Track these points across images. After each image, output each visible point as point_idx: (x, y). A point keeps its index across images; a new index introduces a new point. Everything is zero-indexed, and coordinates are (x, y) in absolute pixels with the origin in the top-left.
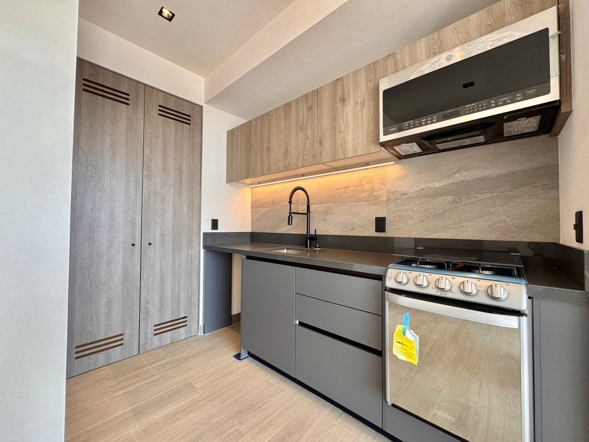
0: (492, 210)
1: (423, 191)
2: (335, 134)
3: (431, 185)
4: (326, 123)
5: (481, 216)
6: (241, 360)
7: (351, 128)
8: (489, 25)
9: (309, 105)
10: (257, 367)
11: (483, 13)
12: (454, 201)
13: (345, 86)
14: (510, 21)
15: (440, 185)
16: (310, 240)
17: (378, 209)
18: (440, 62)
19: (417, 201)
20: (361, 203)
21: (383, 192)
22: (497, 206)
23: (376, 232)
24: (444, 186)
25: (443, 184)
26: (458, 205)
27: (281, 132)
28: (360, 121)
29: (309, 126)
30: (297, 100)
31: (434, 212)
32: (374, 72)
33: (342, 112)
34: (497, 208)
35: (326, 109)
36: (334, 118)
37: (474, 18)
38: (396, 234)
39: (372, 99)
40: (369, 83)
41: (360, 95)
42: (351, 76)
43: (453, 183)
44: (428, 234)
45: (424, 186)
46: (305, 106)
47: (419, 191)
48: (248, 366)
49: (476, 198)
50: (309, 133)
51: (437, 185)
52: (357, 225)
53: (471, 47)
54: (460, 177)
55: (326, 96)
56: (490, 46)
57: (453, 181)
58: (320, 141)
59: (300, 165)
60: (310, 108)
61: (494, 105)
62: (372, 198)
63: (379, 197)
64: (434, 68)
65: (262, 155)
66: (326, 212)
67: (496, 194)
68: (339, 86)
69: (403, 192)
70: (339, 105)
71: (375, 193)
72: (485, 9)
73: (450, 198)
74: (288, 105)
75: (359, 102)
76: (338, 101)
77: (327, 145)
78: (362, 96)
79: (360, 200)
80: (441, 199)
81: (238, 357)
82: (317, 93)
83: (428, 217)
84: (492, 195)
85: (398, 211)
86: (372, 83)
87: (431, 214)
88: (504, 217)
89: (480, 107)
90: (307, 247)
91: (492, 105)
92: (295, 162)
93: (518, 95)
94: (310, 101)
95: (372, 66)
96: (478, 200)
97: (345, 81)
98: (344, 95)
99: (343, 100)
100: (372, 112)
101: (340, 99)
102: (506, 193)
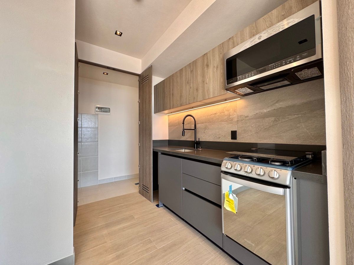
0: (298, 125)
1: (257, 115)
2: (204, 85)
3: (262, 111)
4: (200, 79)
5: (291, 130)
6: (159, 207)
7: (212, 81)
8: (283, 15)
9: (191, 70)
10: (166, 211)
11: (280, 8)
12: (275, 120)
13: (208, 57)
14: (295, 11)
15: (267, 111)
16: (196, 144)
17: (232, 126)
18: (255, 40)
19: (254, 121)
20: (223, 123)
21: (235, 116)
22: (301, 123)
23: (231, 139)
24: (269, 111)
25: (268, 110)
26: (277, 123)
27: (178, 85)
28: (216, 77)
29: (191, 81)
30: (185, 67)
31: (264, 127)
32: (223, 49)
33: (207, 72)
34: (301, 124)
35: (199, 72)
36: (203, 76)
37: (275, 12)
38: (243, 140)
39: (222, 64)
40: (220, 55)
41: (216, 62)
42: (211, 51)
43: (274, 109)
44: (260, 141)
45: (258, 112)
46: (189, 70)
47: (255, 114)
48: (162, 210)
49: (288, 118)
50: (192, 85)
51: (265, 111)
52: (221, 135)
53: (271, 30)
54: (278, 105)
55: (199, 64)
56: (282, 29)
57: (274, 108)
58: (197, 89)
59: (188, 103)
60: (192, 71)
61: (284, 64)
62: (229, 120)
63: (233, 119)
64: (252, 44)
65: (170, 98)
66: (205, 128)
67: (300, 115)
68: (205, 58)
69: (246, 116)
70: (206, 68)
71: (231, 117)
72: (280, 6)
73: (273, 119)
74: (181, 70)
75: (216, 66)
76: (205, 66)
77: (200, 91)
78: (217, 63)
79: (222, 121)
80: (267, 119)
81: (158, 206)
82: (195, 63)
83: (261, 130)
84: (298, 116)
85: (243, 127)
86: (222, 55)
87: (262, 129)
88: (305, 129)
89: (277, 66)
90: (195, 148)
91: (283, 64)
92: (185, 101)
93: (298, 57)
94: (192, 67)
95: (222, 45)
96: (289, 120)
97: (208, 55)
98: (208, 62)
99: (208, 66)
100: (222, 71)
101: (206, 65)
102: (306, 115)
